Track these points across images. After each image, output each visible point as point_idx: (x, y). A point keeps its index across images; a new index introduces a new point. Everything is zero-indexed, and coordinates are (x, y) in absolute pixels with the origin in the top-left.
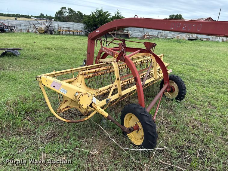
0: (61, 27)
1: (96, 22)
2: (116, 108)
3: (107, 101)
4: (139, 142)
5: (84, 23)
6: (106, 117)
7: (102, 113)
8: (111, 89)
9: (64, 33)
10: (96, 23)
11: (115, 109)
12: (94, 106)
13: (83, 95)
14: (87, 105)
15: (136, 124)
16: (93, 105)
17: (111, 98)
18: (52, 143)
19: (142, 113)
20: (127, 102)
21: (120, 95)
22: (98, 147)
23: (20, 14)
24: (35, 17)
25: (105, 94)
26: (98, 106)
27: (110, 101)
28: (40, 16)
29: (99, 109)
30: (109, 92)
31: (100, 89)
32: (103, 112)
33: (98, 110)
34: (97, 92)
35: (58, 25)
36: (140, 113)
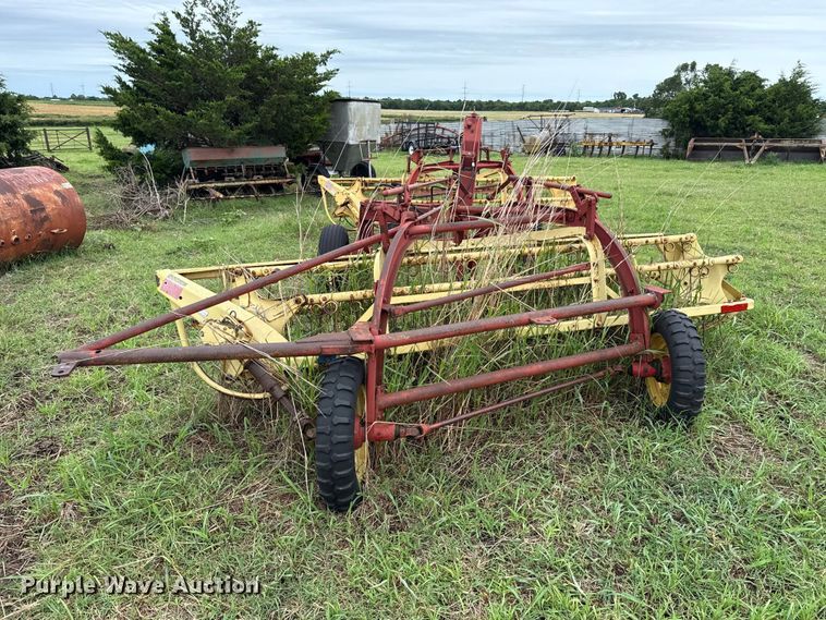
0: (592, 135)
1: (697, 112)
5: (665, 118)
9: (597, 151)
10: (697, 116)
23: (555, 101)
24: (597, 105)
28: (611, 101)
35: (586, 129)
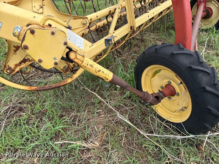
2: (122, 52)
3: (107, 41)
4: (172, 114)
6: (108, 81)
7: (97, 74)
8: (112, 18)
11: (120, 53)
12: (76, 60)
13: (32, 32)
14: (55, 59)
15: (169, 85)
16: (72, 56)
17: (114, 35)
18: (16, 125)
19: (194, 67)
20: (137, 39)
21: (131, 28)
22: (98, 128)
25: (102, 27)
26: (86, 59)
27: (113, 42)
29: (91, 66)
30: (109, 24)
31: (89, 17)
32: (99, 71)
33: (89, 67)
34: (84, 24)
36: (190, 67)
